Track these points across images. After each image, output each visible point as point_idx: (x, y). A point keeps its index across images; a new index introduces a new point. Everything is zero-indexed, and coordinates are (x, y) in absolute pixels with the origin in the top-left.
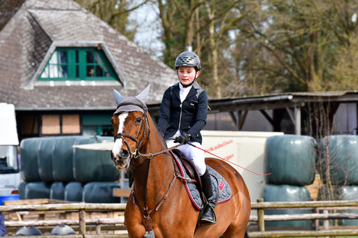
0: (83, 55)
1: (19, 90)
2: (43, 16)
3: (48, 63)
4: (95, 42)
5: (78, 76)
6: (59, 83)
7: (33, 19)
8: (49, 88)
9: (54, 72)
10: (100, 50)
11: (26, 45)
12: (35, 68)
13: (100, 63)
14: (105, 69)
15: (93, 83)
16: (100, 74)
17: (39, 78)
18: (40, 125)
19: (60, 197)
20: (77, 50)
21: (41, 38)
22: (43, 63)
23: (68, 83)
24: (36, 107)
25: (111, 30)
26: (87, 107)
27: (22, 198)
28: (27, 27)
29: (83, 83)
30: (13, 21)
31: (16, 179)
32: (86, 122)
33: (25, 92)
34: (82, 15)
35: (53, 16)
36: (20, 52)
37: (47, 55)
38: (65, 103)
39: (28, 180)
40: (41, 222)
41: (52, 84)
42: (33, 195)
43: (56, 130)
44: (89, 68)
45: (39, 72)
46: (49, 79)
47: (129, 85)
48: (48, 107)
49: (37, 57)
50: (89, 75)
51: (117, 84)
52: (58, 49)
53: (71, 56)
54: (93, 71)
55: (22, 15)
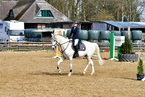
0: (46, 12)
1: (33, 19)
2: (38, 4)
3: (39, 13)
4: (49, 9)
5: (45, 16)
6: (41, 18)
7: (37, 4)
8: (39, 18)
9: (40, 15)
10: (50, 11)
11: (35, 10)
12: (36, 14)
13: (50, 14)
14: (51, 15)
15: (48, 18)
16: (50, 16)
17: (37, 16)
18: (37, 26)
19: (31, 41)
20: (45, 11)
21: (38, 8)
22: (38, 13)
23: (43, 18)
24: (36, 22)
25: (53, 7)
26: (47, 23)
27: (24, 41)
28: (35, 6)
29: (46, 18)
30: (32, 5)
31: (24, 37)
32: (46, 26)
33: (34, 19)
34: (47, 4)
35: (41, 4)
36: (34, 11)
37: (39, 12)
38: (42, 22)
39: (25, 37)
40: (23, 45)
41: (40, 18)
42: (26, 40)
43: (40, 27)
44: (47, 15)
45: (37, 15)
46: (39, 17)
47: (56, 18)
48: (39, 22)
49: (37, 12)
50: (47, 16)
51: (53, 18)
52: (41, 10)
53: (44, 12)
54: (48, 15)
55: (34, 3)
